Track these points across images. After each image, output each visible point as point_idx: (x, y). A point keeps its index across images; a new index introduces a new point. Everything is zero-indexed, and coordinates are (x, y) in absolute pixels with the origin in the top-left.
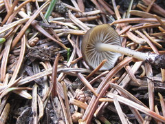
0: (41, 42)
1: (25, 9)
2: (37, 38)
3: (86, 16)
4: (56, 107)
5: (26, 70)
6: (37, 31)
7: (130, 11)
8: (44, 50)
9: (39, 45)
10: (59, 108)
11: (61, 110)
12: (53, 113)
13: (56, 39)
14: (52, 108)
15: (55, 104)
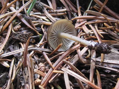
0: (22, 29)
1: (15, 5)
2: (20, 26)
3: (56, 13)
4: (25, 74)
5: (10, 47)
6: (21, 21)
7: (88, 10)
8: (23, 35)
9: (21, 30)
10: (27, 75)
11: (28, 77)
12: (23, 78)
13: (33, 27)
14: (22, 75)
15: (25, 72)
